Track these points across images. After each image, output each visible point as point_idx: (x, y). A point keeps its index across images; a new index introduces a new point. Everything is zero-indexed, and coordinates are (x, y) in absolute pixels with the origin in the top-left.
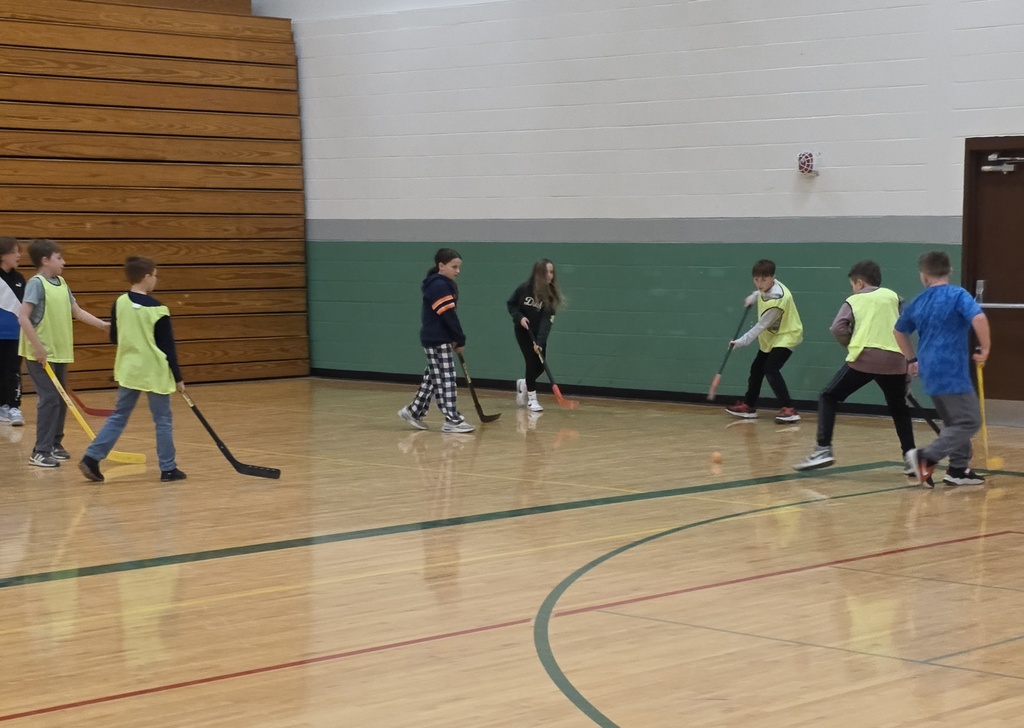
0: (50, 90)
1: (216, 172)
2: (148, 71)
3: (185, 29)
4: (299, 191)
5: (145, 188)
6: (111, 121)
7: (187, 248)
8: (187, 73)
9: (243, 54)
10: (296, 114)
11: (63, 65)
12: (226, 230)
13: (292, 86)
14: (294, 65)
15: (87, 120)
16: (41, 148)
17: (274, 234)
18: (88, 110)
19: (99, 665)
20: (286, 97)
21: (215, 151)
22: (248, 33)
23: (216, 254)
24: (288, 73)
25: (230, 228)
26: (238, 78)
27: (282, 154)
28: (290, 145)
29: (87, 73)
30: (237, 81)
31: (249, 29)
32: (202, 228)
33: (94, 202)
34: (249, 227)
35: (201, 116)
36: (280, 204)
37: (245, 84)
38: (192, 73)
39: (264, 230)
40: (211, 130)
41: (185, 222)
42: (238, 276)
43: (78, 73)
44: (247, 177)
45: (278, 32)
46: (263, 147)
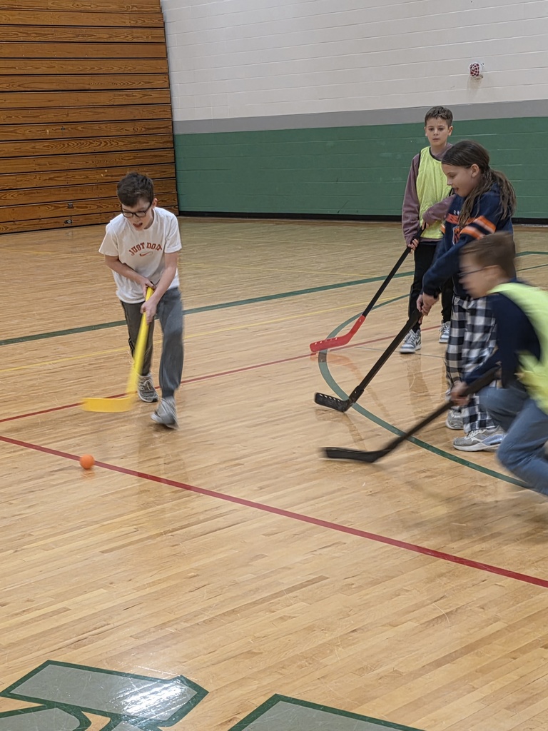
0: (22, 50)
1: (120, 95)
2: (78, 36)
3: (99, 8)
4: (169, 104)
5: (79, 107)
6: (57, 67)
7: (105, 142)
8: (98, 36)
9: (132, 22)
10: (165, 58)
11: (29, 35)
12: (126, 130)
13: (163, 40)
14: (163, 27)
15: (43, 67)
16: (19, 86)
17: (155, 132)
18: (44, 62)
19: (70, 386)
20: (159, 47)
21: (120, 82)
22: (135, 9)
23: (121, 145)
24: (160, 32)
25: (130, 128)
26: (130, 37)
27: (158, 82)
28: (162, 77)
29: (43, 39)
30: (129, 39)
31: (136, 6)
32: (113, 129)
33: (51, 117)
34: (140, 127)
35: (109, 61)
36: (157, 113)
37: (135, 40)
38: (103, 35)
39: (149, 129)
40: (116, 70)
41: (103, 126)
42: (135, 158)
43: (37, 39)
44: (138, 97)
45: (152, 7)
46: (146, 78)
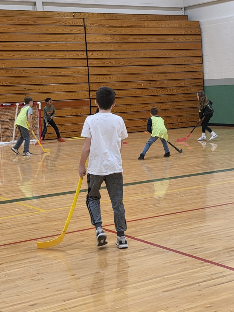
0: (132, 47)
1: (178, 67)
2: (158, 39)
3: (170, 26)
4: (202, 71)
5: (159, 73)
6: (149, 54)
7: (170, 90)
8: (169, 39)
9: (185, 32)
10: (201, 49)
11: (135, 39)
12: (181, 84)
13: (200, 41)
14: (200, 34)
15: (142, 54)
16: (130, 63)
17: (195, 84)
18: (142, 52)
19: (149, 208)
20: (198, 44)
21: (178, 61)
22: (187, 26)
23: (178, 91)
24: (199, 37)
25: (182, 83)
26: (184, 39)
27: (197, 61)
28: (199, 58)
29: (142, 41)
30: (184, 40)
31: (187, 25)
32: (174, 84)
33: (144, 78)
34: (187, 83)
35: (173, 51)
36: (196, 75)
37: (186, 41)
38: (171, 39)
39: (192, 83)
40: (177, 55)
41: (169, 82)
42: (185, 97)
43: (140, 41)
44: (187, 68)
45: (196, 25)
46: (191, 59)
